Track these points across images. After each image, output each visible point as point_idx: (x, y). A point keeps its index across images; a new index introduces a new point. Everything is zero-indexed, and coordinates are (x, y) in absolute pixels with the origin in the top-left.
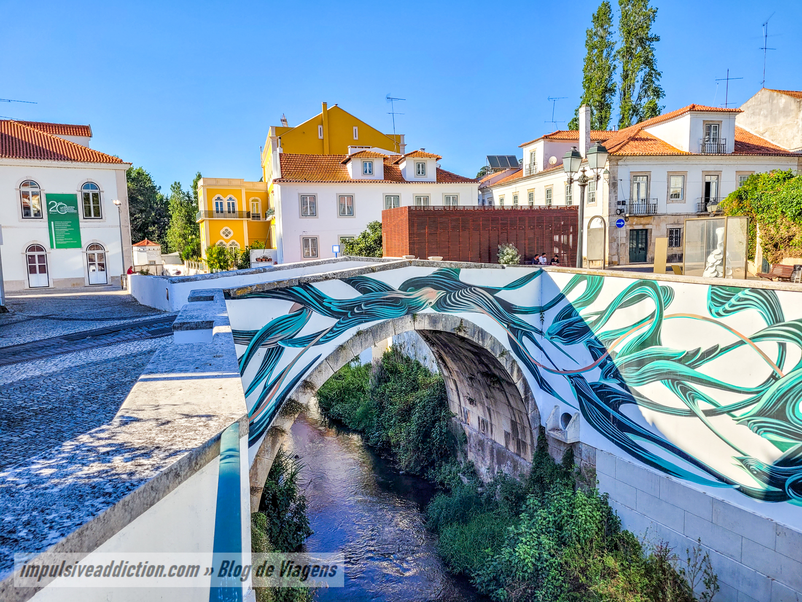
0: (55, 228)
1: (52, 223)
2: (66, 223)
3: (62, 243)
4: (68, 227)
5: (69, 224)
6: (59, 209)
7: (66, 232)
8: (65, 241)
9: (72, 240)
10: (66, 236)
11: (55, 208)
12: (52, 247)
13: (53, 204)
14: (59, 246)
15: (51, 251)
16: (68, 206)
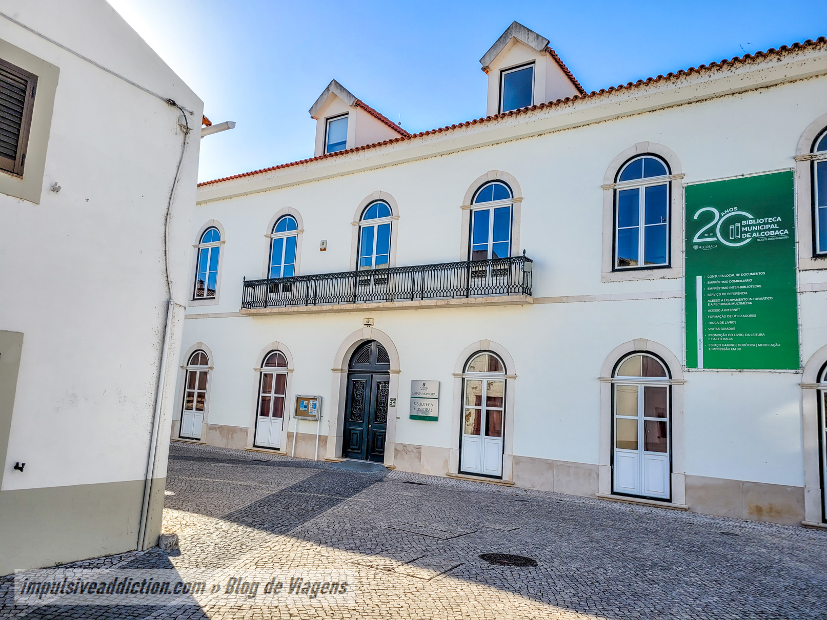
0: (705, 298)
1: (699, 279)
2: (747, 279)
3: (726, 348)
4: (752, 293)
5: (756, 280)
6: (725, 233)
7: (744, 310)
8: (736, 340)
9: (759, 340)
10: (742, 326)
11: (712, 231)
12: (691, 362)
13: (709, 217)
14: (715, 361)
15: (687, 376)
16: (757, 216)
